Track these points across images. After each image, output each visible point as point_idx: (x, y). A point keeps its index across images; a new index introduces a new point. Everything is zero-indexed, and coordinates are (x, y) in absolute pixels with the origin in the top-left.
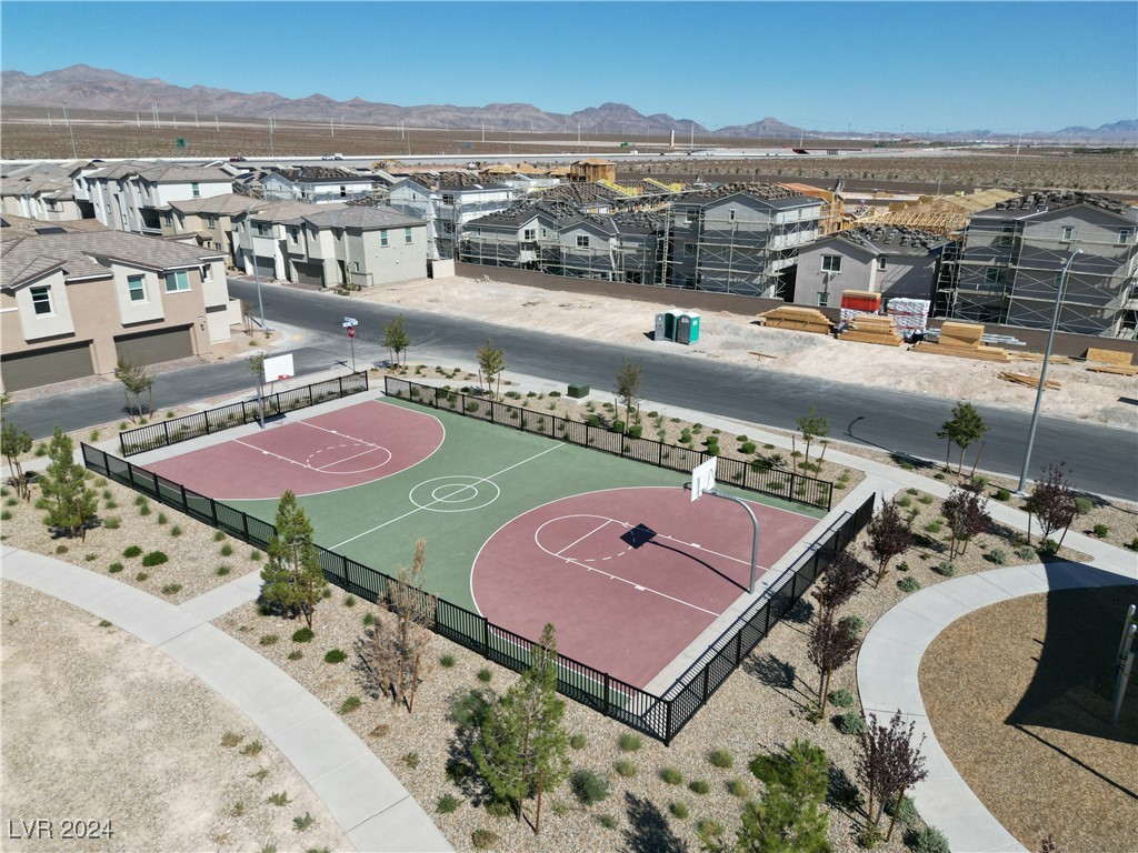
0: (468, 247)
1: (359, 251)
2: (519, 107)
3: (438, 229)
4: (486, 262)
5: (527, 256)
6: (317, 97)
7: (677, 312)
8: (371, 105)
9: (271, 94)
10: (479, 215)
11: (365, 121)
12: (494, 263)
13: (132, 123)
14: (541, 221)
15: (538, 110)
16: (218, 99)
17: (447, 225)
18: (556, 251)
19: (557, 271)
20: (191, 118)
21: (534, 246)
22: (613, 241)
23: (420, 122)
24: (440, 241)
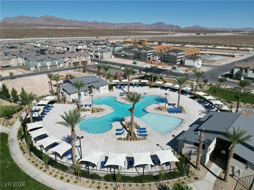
0: (116, 54)
1: (103, 54)
2: (139, 23)
3: (112, 52)
4: (118, 56)
5: (123, 55)
6: (95, 21)
7: (135, 61)
8: (106, 23)
9: (85, 21)
10: (117, 50)
11: (105, 27)
12: (119, 56)
13: (58, 28)
14: (125, 51)
15: (143, 24)
16: (75, 22)
17: (113, 51)
18: (126, 55)
19: (126, 57)
20: (70, 27)
21: (123, 54)
22: (132, 54)
23: (117, 27)
24: (113, 53)
